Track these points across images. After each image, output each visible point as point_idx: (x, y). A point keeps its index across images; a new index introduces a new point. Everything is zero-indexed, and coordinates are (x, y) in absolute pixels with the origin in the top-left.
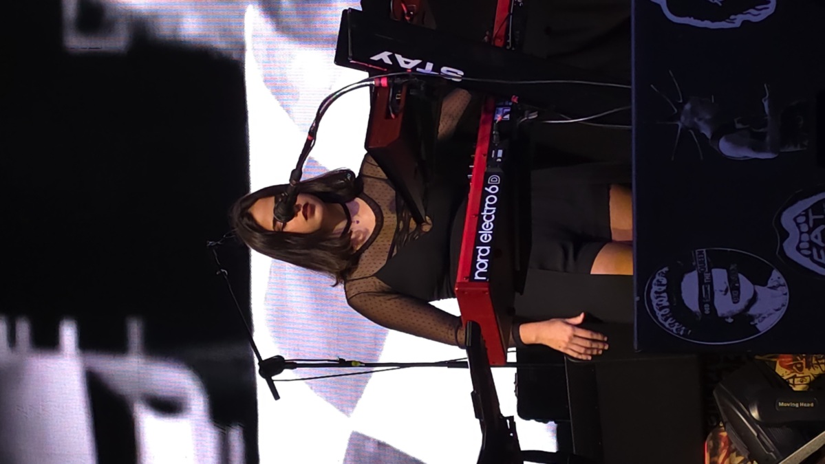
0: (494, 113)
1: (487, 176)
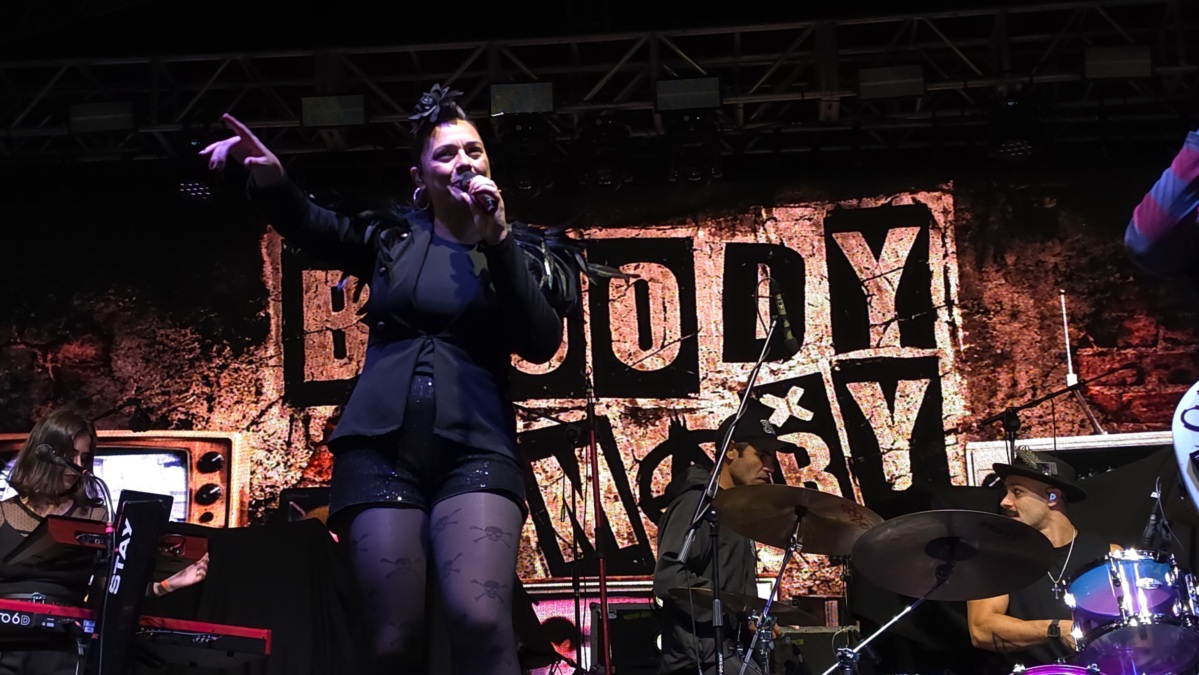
0: (90, 619)
1: (30, 614)
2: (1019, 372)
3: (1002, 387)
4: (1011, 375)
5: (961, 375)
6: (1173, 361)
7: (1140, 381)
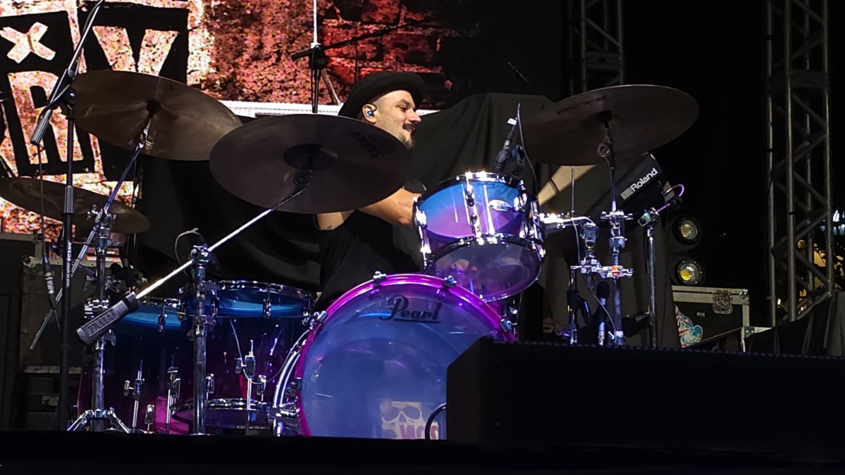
2: (267, 35)
3: (247, 47)
4: (258, 38)
5: (208, 31)
6: (411, 41)
7: (379, 58)
